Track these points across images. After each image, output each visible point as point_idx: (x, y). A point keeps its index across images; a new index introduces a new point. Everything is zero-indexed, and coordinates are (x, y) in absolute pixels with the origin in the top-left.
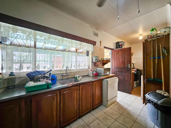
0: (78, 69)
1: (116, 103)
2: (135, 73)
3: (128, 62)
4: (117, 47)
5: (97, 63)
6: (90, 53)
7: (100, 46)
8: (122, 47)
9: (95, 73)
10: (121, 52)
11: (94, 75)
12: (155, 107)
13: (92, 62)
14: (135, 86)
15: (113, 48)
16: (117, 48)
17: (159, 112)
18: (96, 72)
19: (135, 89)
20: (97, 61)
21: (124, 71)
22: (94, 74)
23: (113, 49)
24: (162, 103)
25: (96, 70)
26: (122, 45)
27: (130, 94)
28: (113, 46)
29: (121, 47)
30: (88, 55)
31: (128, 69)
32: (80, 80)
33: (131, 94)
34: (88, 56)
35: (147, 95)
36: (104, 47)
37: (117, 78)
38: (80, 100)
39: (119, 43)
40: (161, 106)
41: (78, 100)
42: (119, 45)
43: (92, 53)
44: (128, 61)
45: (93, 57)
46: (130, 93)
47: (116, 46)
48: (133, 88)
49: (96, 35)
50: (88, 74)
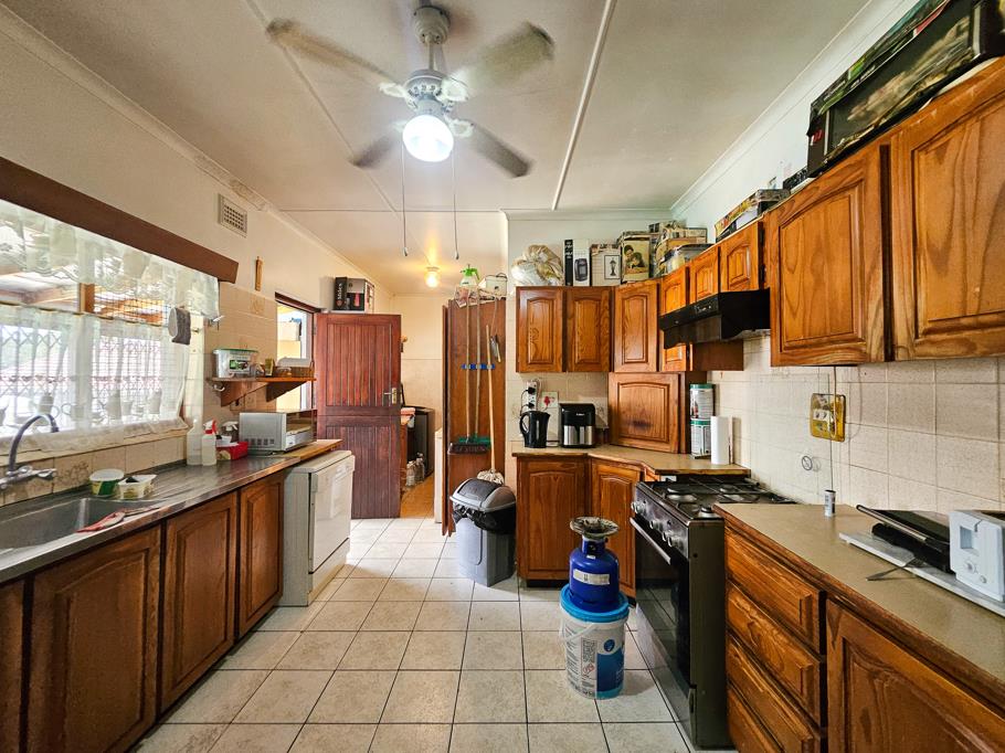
0: (106, 431)
1: (343, 574)
2: (411, 425)
3: (387, 379)
4: (340, 303)
5: (243, 386)
6: (197, 322)
7: (257, 288)
8: (361, 307)
9: (227, 441)
10: (358, 330)
11: (228, 456)
12: (477, 524)
13: (207, 380)
14: (410, 479)
15: (318, 306)
16: (336, 307)
17: (485, 532)
18: (235, 435)
19: (409, 496)
20: (245, 376)
21: (374, 419)
22: (230, 449)
23: (319, 310)
24: (490, 506)
25: (230, 425)
26: (362, 296)
27: (395, 517)
28: (320, 297)
29: (357, 304)
30: (183, 337)
31: (388, 409)
32: (146, 497)
33: (399, 517)
34: (188, 343)
35: (456, 495)
36: (277, 295)
37: (350, 452)
38: (166, 608)
39: (351, 285)
40: (488, 514)
41: (155, 614)
42: (349, 295)
43: (208, 323)
44: (386, 371)
45: (218, 352)
46: (396, 515)
47: (336, 300)
48: (402, 493)
49: (236, 221)
50: (181, 458)
